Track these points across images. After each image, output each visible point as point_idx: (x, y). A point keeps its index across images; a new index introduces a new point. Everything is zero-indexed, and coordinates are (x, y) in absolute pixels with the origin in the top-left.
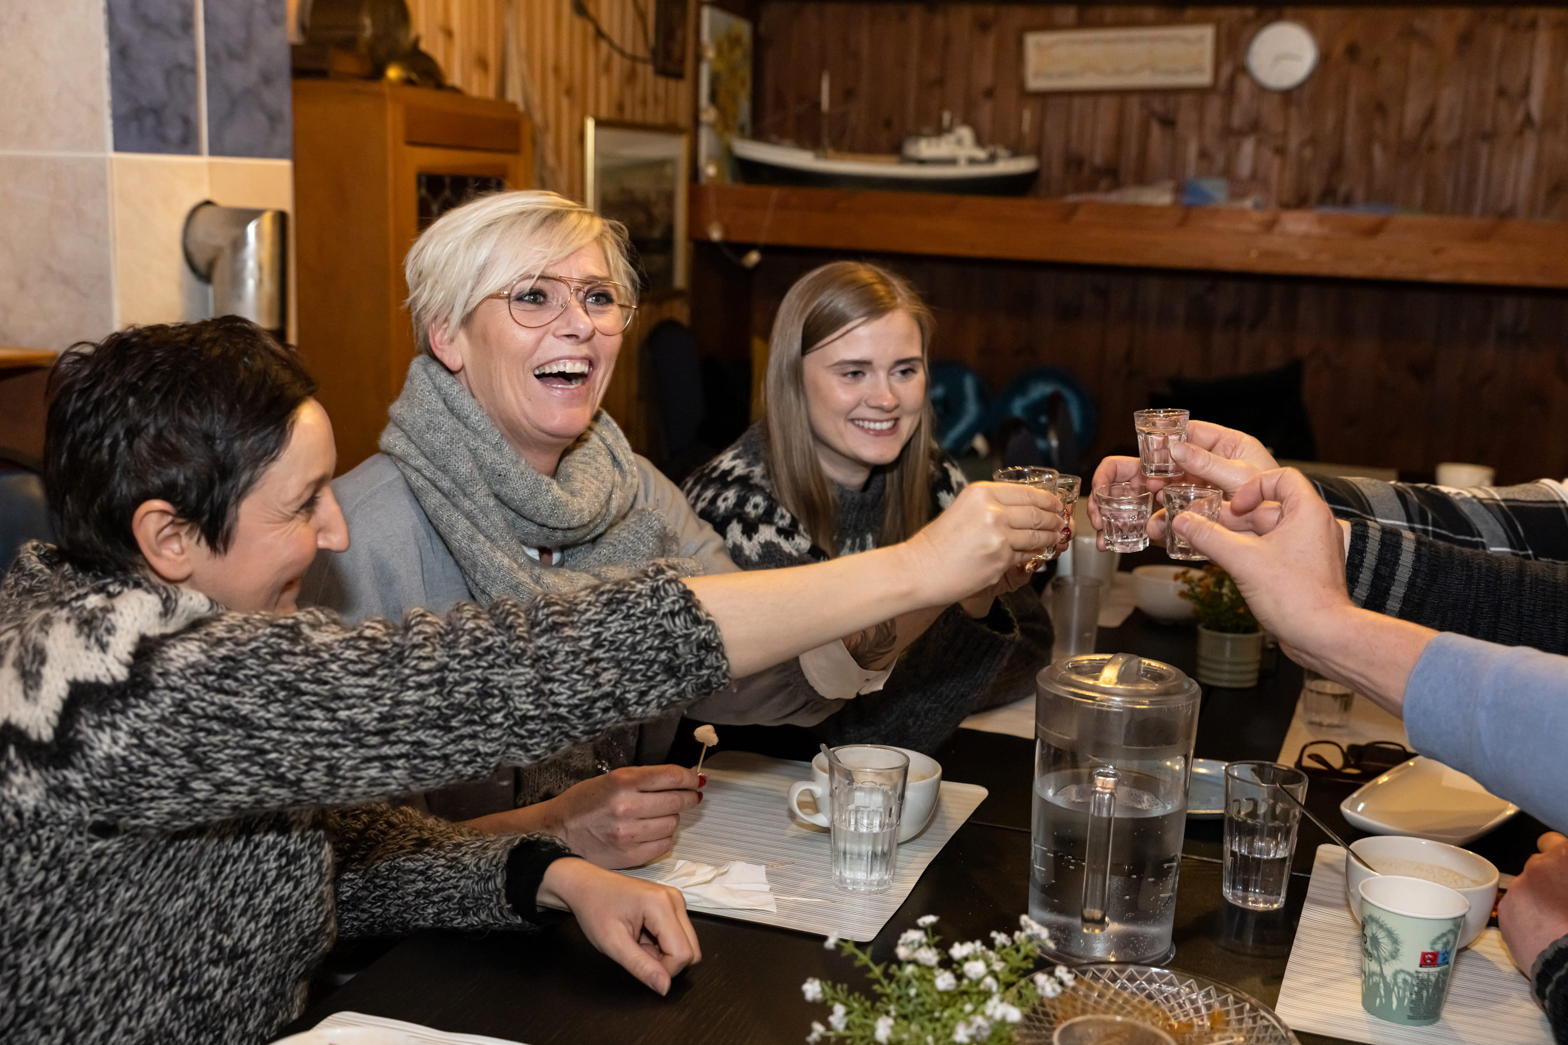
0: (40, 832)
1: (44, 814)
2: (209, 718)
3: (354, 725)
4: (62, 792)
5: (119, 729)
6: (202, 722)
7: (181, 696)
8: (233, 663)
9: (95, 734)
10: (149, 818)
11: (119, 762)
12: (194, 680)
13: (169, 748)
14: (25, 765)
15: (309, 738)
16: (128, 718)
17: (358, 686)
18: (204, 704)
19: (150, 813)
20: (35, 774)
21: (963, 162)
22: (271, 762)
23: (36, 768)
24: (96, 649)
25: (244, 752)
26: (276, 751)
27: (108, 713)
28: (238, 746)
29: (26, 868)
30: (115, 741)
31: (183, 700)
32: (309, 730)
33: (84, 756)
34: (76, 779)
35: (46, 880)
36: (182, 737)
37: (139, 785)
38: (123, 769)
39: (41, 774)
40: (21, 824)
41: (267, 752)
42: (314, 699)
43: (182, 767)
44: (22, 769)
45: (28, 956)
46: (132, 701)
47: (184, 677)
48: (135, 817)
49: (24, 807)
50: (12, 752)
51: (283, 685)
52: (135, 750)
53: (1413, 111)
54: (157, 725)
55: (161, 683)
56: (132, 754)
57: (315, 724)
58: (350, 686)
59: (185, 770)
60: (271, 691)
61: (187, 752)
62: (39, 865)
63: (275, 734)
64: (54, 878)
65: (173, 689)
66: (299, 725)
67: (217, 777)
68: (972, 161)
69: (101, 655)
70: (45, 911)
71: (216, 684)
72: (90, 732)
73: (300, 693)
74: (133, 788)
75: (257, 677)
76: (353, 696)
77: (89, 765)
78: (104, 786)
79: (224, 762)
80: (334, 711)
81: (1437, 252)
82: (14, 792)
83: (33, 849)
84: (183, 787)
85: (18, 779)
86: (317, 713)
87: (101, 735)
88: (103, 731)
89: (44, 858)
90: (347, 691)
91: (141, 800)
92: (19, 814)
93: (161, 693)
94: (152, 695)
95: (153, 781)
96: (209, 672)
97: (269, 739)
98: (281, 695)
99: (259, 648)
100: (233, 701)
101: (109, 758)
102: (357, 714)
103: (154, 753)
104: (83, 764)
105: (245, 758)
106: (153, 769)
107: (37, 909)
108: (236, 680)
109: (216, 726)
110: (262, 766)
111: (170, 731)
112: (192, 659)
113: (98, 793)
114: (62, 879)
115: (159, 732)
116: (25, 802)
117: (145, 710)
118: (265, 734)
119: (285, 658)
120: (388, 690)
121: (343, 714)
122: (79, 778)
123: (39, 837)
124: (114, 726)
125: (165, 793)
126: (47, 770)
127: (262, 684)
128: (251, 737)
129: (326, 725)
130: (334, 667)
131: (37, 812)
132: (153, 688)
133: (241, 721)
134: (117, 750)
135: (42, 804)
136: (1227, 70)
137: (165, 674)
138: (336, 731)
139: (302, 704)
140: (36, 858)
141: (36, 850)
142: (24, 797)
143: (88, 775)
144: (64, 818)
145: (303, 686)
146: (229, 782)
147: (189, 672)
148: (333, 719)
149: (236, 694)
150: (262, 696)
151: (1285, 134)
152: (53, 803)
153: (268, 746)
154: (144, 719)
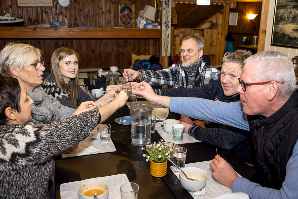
0: (27, 168)
1: (27, 165)
2: (50, 142)
3: (68, 139)
4: (30, 161)
5: (37, 148)
6: (50, 144)
7: (46, 140)
8: (52, 134)
9: (33, 150)
10: (42, 161)
11: (38, 153)
12: (47, 137)
13: (45, 149)
14: (21, 158)
15: (62, 143)
16: (38, 146)
17: (67, 133)
18: (49, 141)
19: (42, 160)
20: (24, 159)
21: (9, 20)
22: (58, 148)
23: (24, 158)
24: (29, 137)
25: (54, 147)
26: (59, 146)
27: (35, 146)
28: (54, 146)
29: (25, 175)
30: (37, 150)
31: (46, 141)
32: (62, 142)
33: (32, 154)
34: (31, 158)
35: (28, 176)
36: (47, 146)
37: (41, 156)
38: (38, 154)
39: (25, 159)
40: (23, 168)
41: (57, 146)
42: (62, 136)
43: (47, 151)
44: (21, 159)
45: (27, 189)
46: (39, 143)
47: (45, 137)
48: (40, 161)
49: (23, 165)
50: (17, 157)
51: (59, 135)
52: (40, 151)
53: (86, 11)
54: (43, 146)
55: (42, 139)
56: (39, 151)
57: (63, 140)
58: (66, 133)
59: (47, 152)
60: (57, 137)
61: (48, 149)
62: (27, 174)
63: (58, 143)
64: (30, 175)
65: (44, 139)
66: (61, 141)
67: (51, 152)
68: (11, 20)
69: (30, 137)
70: (29, 181)
71: (50, 137)
72: (32, 150)
73: (61, 136)
74: (40, 157)
75: (55, 135)
76: (67, 135)
77: (33, 155)
78: (36, 158)
79: (52, 149)
80: (65, 138)
81: (96, 34)
82: (21, 163)
83: (26, 171)
84: (47, 154)
85: (20, 161)
86: (63, 139)
87: (34, 150)
88: (35, 149)
89: (28, 172)
90: (66, 134)
91: (41, 158)
92: (23, 166)
93: (43, 140)
94: (41, 141)
95: (43, 155)
96: (49, 136)
97: (58, 144)
98: (59, 137)
99: (54, 130)
100: (53, 139)
101: (36, 153)
102: (68, 138)
103: (43, 150)
104: (32, 155)
105: (55, 148)
106: (43, 153)
107: (27, 181)
108: (53, 136)
109: (51, 144)
110: (57, 148)
111: (45, 146)
112: (45, 134)
113: (35, 159)
114: (31, 175)
115: (43, 147)
116: (23, 164)
117: (41, 144)
118: (57, 143)
119: (58, 131)
120: (72, 133)
121: (66, 138)
122: (32, 157)
123: (27, 169)
124: (36, 148)
125: (44, 156)
126: (26, 158)
127: (56, 136)
128: (55, 144)
129: (65, 140)
130: (64, 131)
131: (26, 165)
132: (41, 140)
133: (54, 142)
134: (37, 152)
135: (26, 163)
136: (55, 3)
137: (43, 137)
138: (66, 141)
139: (61, 138)
140: (27, 172)
141: (27, 171)
142: (22, 163)
143: (33, 157)
144: (30, 165)
145: (61, 135)
146: (53, 152)
147: (46, 136)
148: (65, 139)
149: (54, 138)
150: (57, 138)
151: (66, 14)
152: (28, 163)
153: (58, 145)
154: (41, 145)
